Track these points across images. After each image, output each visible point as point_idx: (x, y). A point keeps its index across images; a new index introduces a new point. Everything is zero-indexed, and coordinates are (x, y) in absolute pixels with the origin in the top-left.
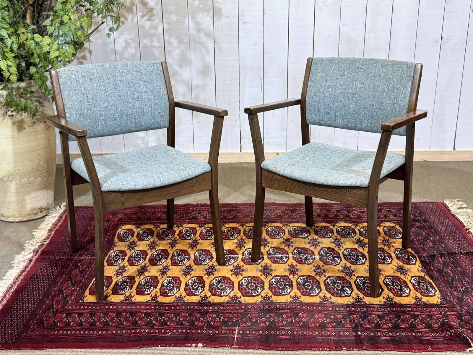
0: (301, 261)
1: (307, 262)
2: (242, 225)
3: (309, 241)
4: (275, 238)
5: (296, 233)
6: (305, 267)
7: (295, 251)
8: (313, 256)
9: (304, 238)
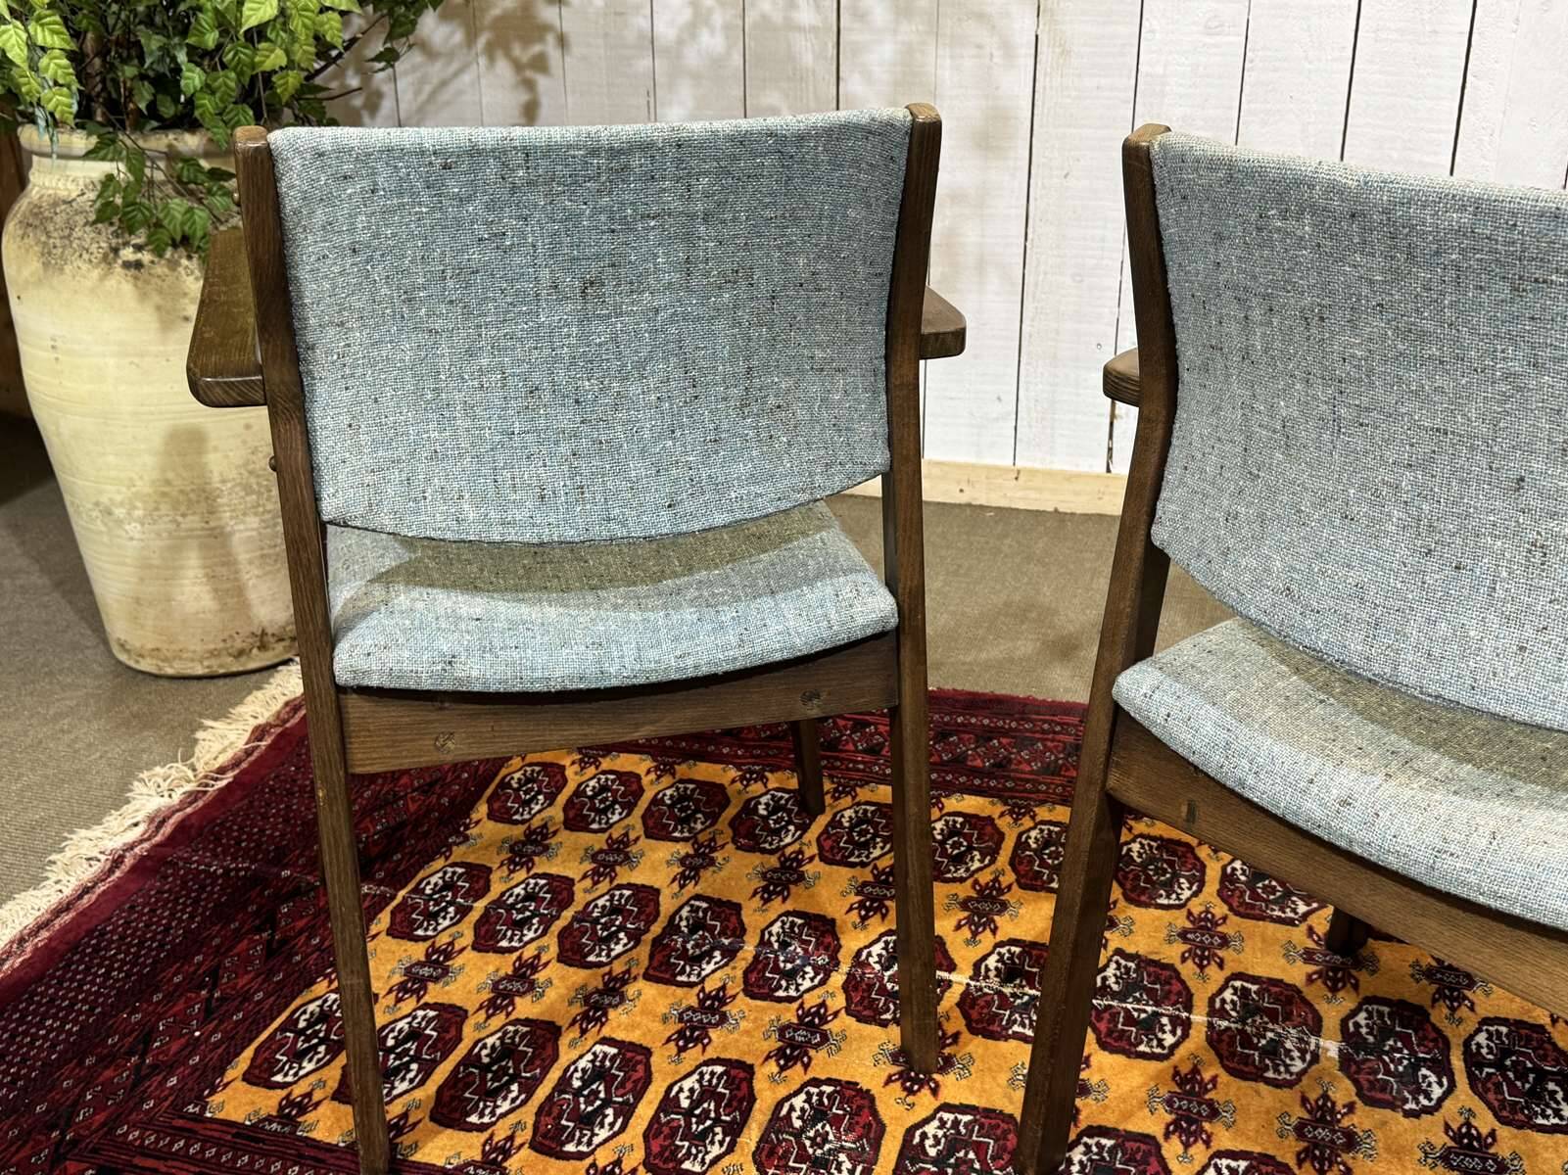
0: (1246, 1060)
1: (1277, 1071)
2: (1016, 813)
3: (1311, 945)
4: (1147, 905)
5: (1253, 891)
6: (1255, 1102)
7: (1228, 995)
8: (1313, 1040)
9: (1290, 922)
